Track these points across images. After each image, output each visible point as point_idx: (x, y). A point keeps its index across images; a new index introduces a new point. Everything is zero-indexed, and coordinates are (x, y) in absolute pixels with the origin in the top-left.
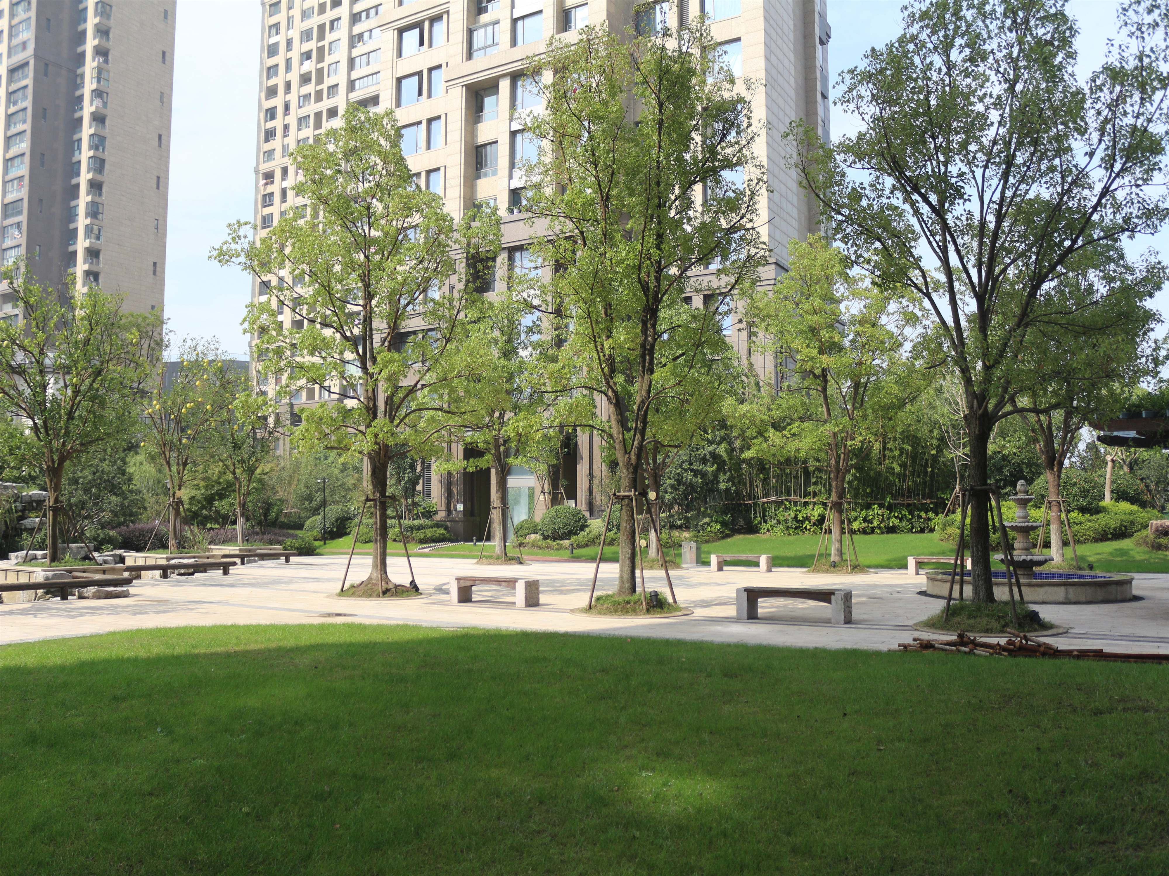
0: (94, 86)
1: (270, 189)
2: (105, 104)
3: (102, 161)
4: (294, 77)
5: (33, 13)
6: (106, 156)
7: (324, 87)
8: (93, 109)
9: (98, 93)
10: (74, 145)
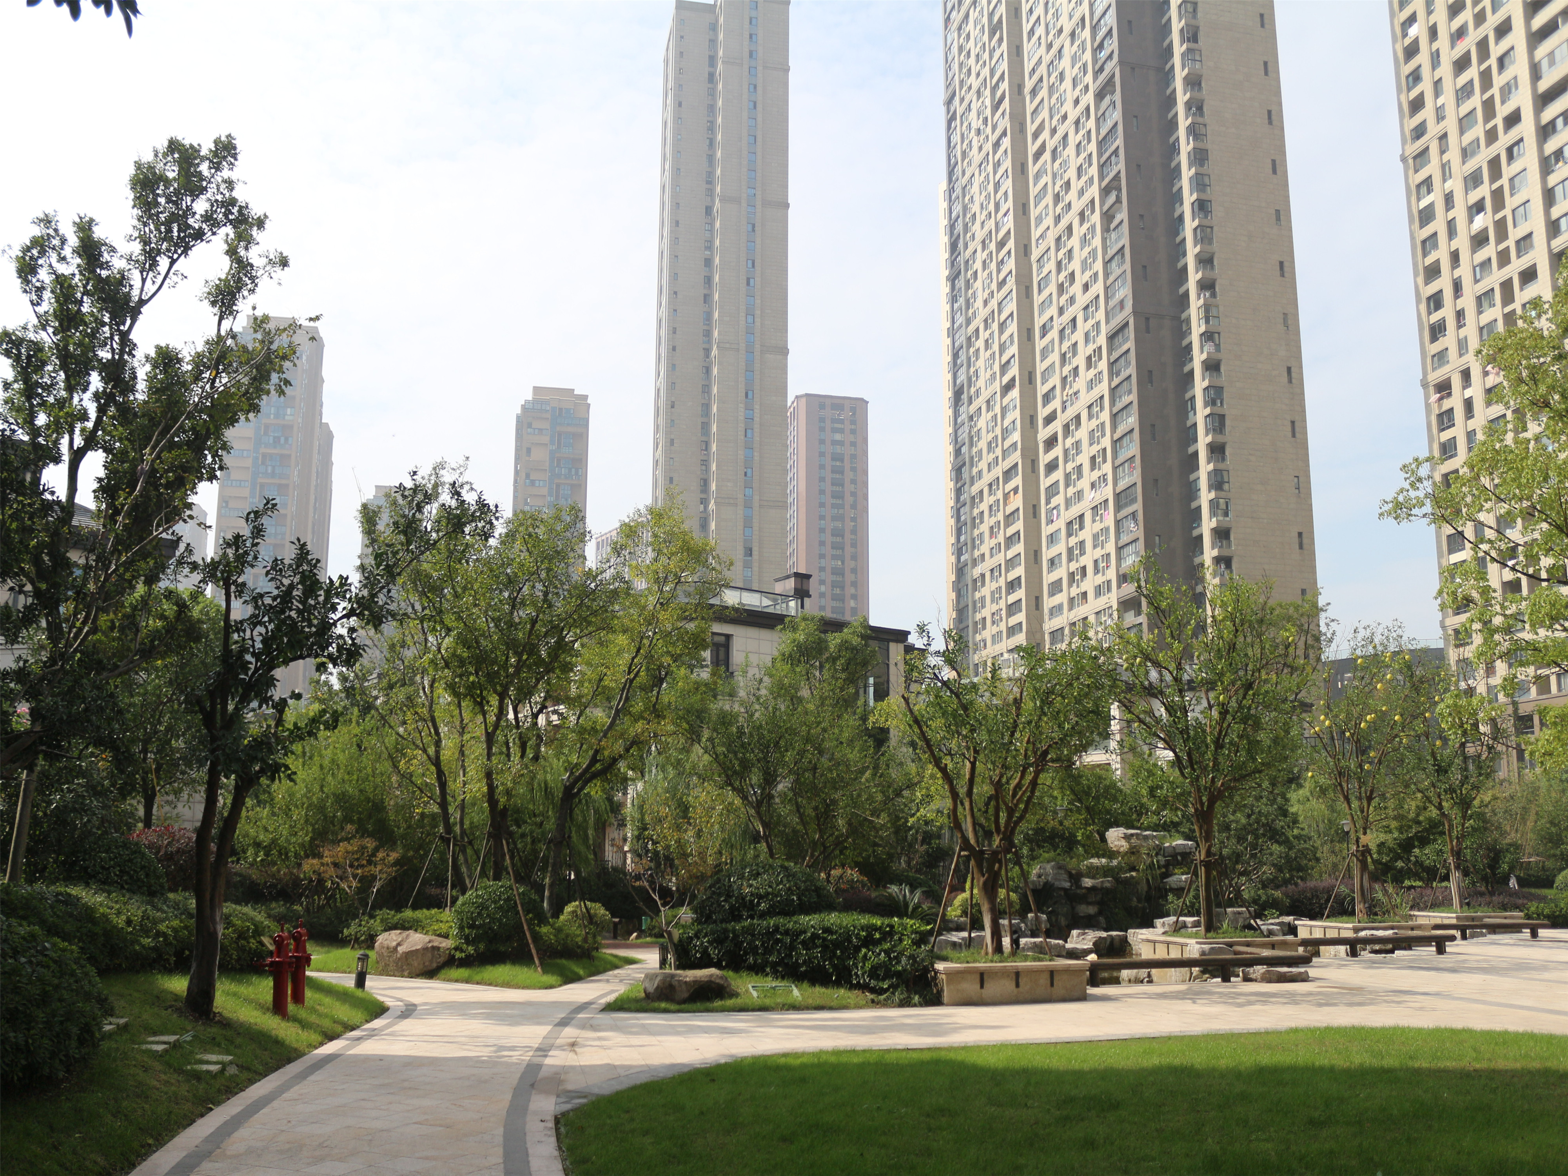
0: (1203, 329)
1: (1447, 404)
2: (1218, 347)
3: (1222, 417)
4: (1462, 242)
5: (1127, 266)
6: (1226, 409)
7: (1511, 243)
8: (1204, 356)
9: (1208, 336)
10: (1186, 406)
